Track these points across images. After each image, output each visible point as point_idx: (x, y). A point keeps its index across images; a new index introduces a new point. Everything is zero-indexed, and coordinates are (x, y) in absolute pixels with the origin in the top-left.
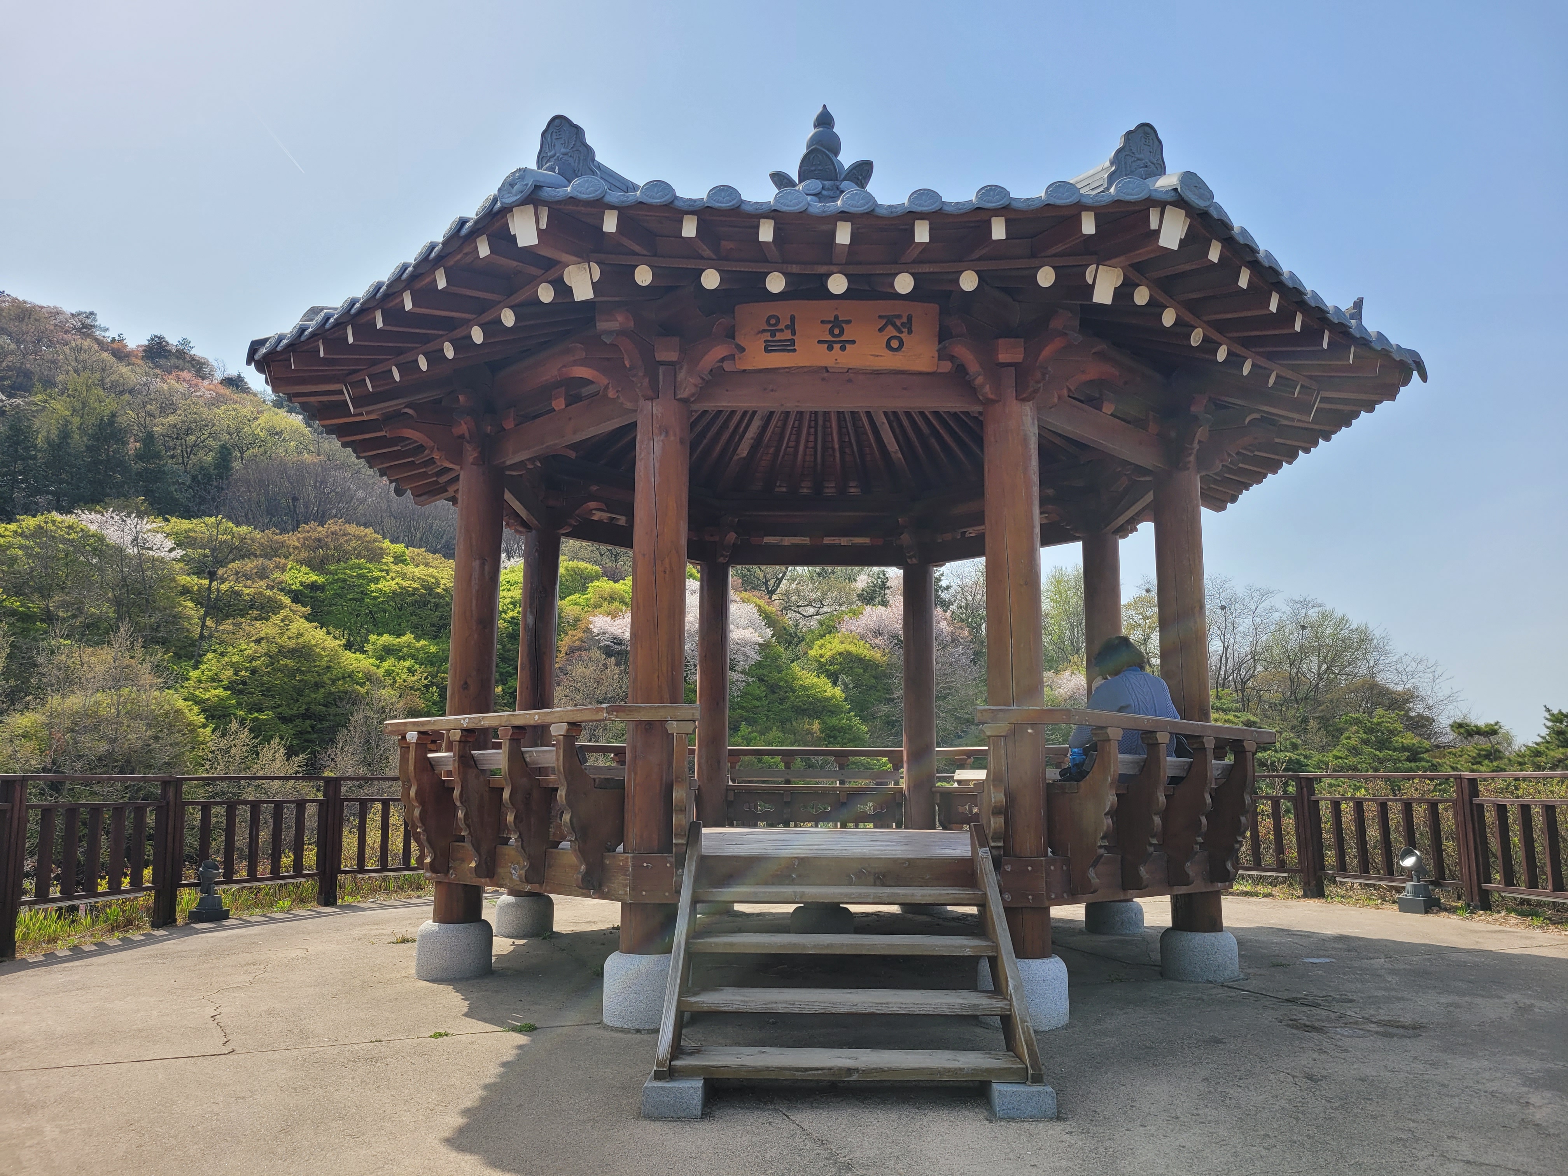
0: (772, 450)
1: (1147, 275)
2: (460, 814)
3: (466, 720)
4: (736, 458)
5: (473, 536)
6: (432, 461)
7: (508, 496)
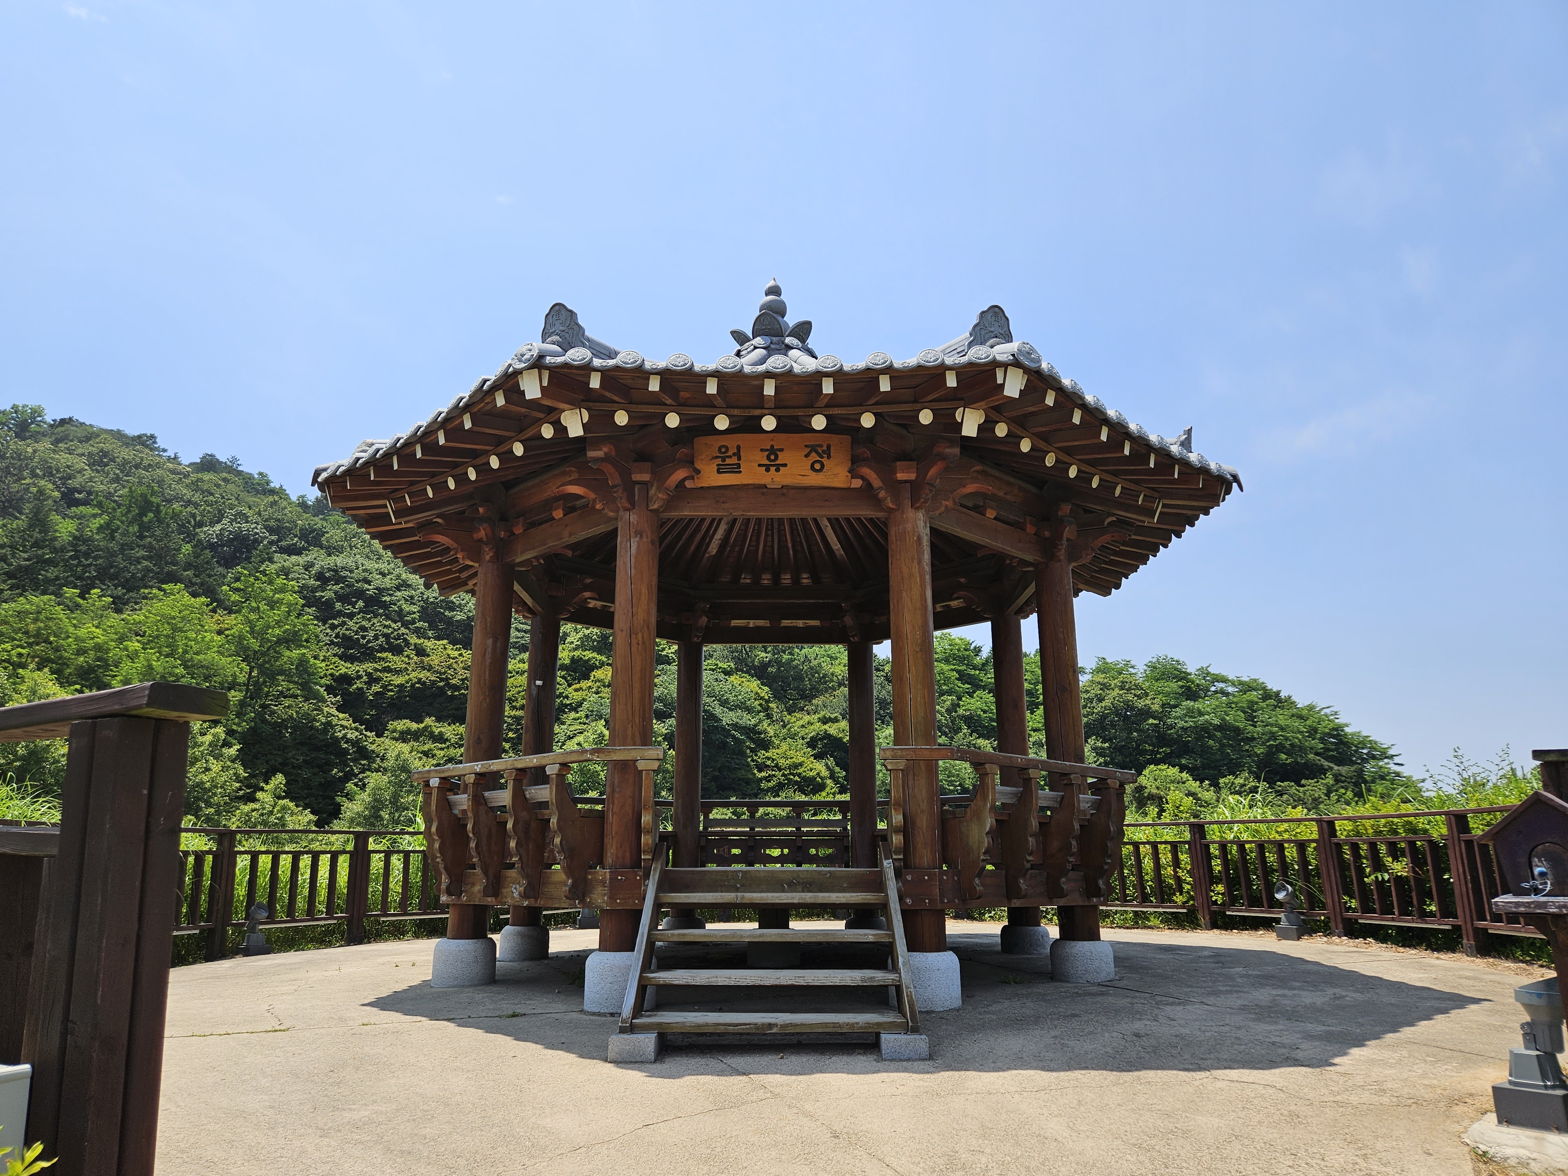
0: (737, 549)
1: (1005, 414)
2: (473, 845)
3: (479, 767)
4: (707, 555)
5: (488, 619)
6: (456, 560)
7: (517, 587)
